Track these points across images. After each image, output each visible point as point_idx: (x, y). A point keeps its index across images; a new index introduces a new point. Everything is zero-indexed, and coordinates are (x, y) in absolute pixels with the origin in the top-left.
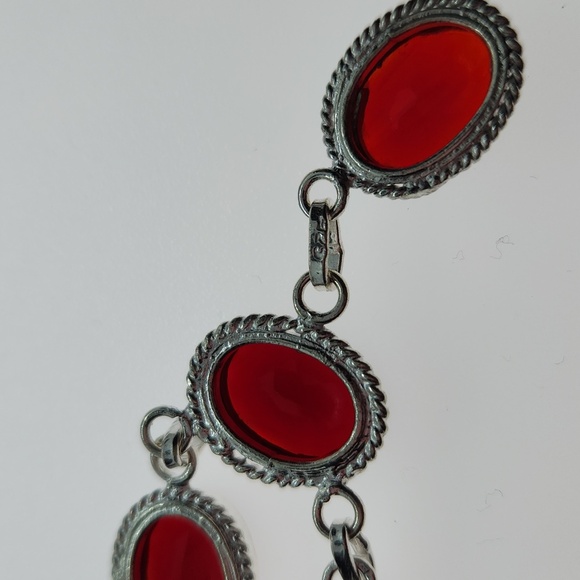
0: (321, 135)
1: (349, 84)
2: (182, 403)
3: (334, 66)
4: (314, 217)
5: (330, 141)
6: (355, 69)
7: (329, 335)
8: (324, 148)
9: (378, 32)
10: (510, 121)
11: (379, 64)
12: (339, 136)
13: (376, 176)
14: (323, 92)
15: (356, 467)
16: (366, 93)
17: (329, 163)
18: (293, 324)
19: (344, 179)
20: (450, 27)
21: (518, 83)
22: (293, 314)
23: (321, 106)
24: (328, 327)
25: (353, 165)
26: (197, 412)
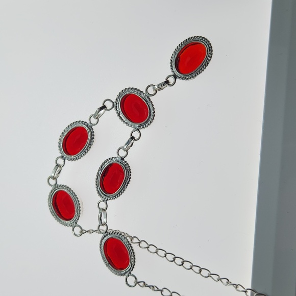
0: (170, 68)
1: (176, 56)
2: (114, 100)
3: (173, 53)
4: (165, 82)
5: (172, 69)
6: (177, 53)
7: (150, 99)
8: (171, 70)
9: (182, 45)
10: (210, 62)
11: (182, 52)
12: (174, 67)
13: (182, 76)
14: (170, 58)
15: (143, 127)
16: (180, 58)
17: (172, 74)
18: (144, 93)
19: (175, 77)
20: (199, 43)
21: (212, 54)
22: (144, 92)
23: (170, 61)
24: (150, 97)
25: (177, 73)
26: (116, 103)
